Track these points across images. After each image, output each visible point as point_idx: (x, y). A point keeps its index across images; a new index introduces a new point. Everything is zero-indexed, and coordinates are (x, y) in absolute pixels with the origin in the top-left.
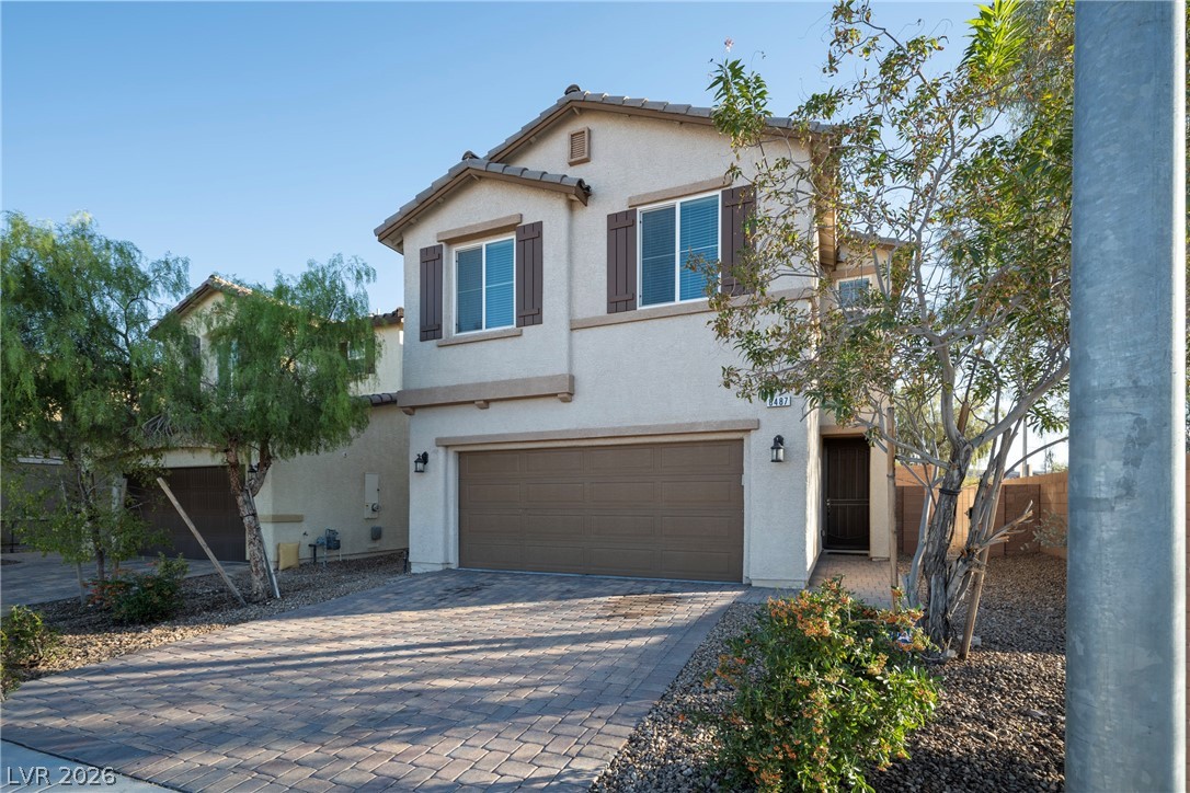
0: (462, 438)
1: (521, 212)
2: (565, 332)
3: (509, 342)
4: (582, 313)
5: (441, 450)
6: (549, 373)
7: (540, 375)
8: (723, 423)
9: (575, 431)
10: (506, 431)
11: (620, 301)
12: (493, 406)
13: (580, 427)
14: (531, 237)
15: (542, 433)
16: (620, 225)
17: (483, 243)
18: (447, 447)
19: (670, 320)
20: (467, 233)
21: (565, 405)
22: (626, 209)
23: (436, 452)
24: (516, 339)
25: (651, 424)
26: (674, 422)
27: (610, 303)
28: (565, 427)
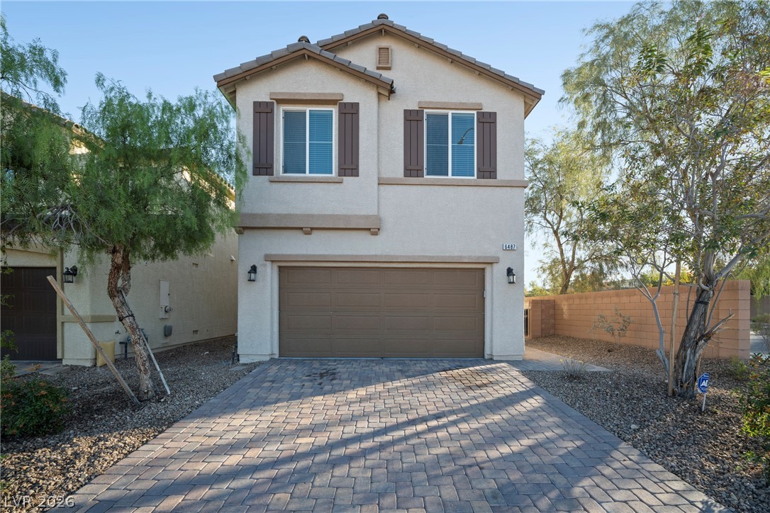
0: (290, 255)
1: (342, 92)
2: (376, 185)
3: (332, 186)
4: (386, 174)
5: (269, 264)
6: (363, 213)
7: (356, 213)
8: (479, 257)
9: (381, 256)
10: (326, 253)
11: (412, 170)
12: (315, 233)
13: (384, 254)
14: (350, 113)
15: (357, 256)
16: (412, 118)
17: (308, 109)
18: (272, 261)
19: (445, 187)
20: (297, 97)
21: (374, 237)
22: (417, 108)
23: (265, 265)
24: (338, 185)
25: (434, 255)
26: (448, 254)
27: (406, 169)
28: (373, 253)
